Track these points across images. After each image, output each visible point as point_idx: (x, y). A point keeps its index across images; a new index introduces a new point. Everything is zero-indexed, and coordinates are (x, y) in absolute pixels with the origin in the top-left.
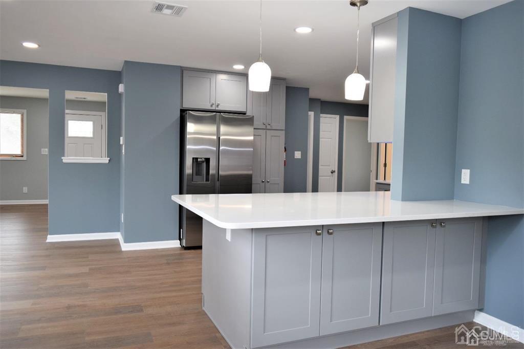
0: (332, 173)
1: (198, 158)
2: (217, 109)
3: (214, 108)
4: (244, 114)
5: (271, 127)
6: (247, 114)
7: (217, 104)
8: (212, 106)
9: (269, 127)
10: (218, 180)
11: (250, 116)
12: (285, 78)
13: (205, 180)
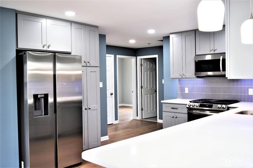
0: (111, 95)
1: (38, 95)
2: (48, 49)
3: (45, 48)
4: (69, 53)
5: (90, 64)
6: (73, 54)
7: (48, 46)
8: (43, 47)
9: (88, 65)
10: (55, 112)
11: (79, 56)
12: (98, 26)
13: (43, 114)
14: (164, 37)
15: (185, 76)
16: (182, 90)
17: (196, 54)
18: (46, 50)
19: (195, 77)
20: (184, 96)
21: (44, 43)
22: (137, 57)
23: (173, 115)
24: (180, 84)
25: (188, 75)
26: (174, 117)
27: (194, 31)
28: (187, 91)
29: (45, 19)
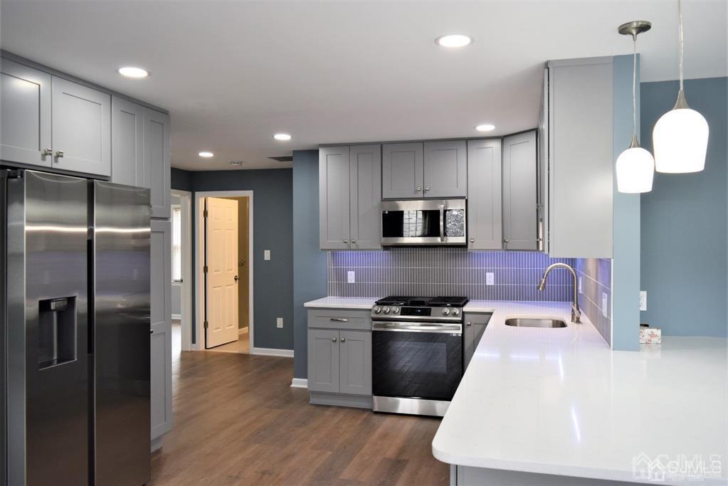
1: (51, 301)
2: (55, 166)
3: (48, 163)
4: (106, 180)
8: (44, 157)
10: (90, 350)
11: (142, 188)
12: (168, 111)
13: (55, 358)
14: (295, 152)
15: (357, 246)
16: (342, 276)
17: (384, 197)
18: (50, 166)
19: (380, 247)
20: (346, 291)
21: (46, 146)
22: (196, 193)
23: (335, 335)
24: (335, 262)
25: (362, 243)
26: (338, 341)
27: (379, 146)
28: (351, 277)
29: (50, 76)
